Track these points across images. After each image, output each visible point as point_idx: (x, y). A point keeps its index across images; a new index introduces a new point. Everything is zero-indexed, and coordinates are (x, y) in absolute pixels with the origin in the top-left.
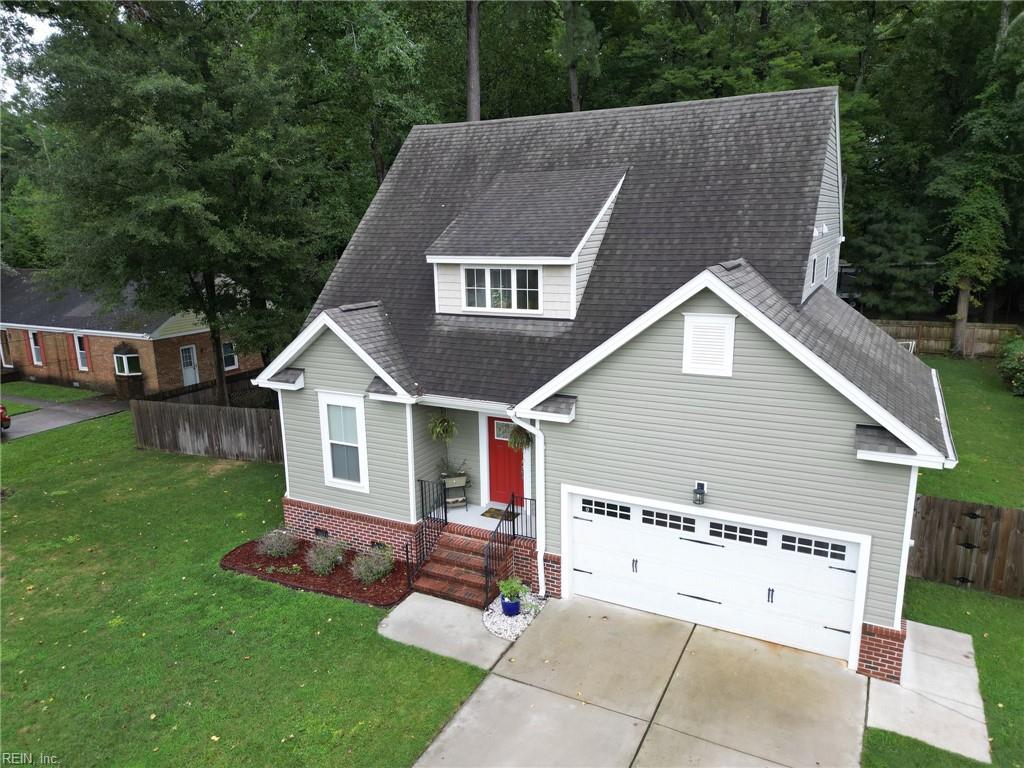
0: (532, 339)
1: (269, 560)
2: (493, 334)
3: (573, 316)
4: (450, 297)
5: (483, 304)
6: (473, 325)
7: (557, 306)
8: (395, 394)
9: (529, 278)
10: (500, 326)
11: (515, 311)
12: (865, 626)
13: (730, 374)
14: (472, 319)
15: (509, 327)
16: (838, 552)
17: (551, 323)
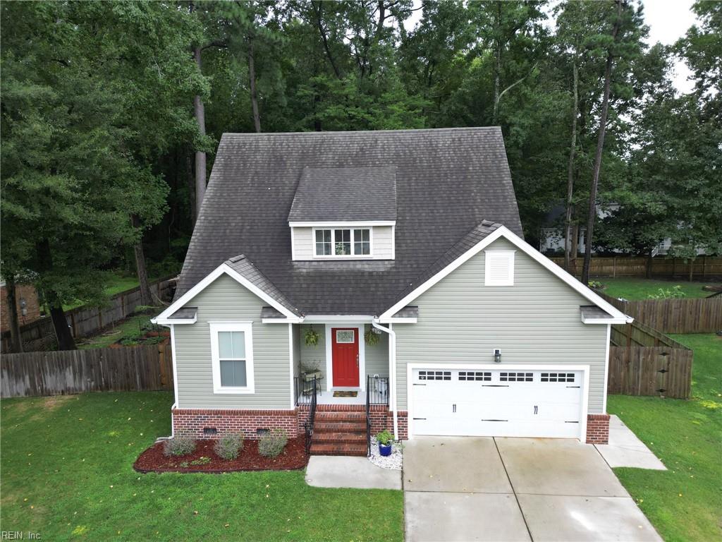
0: (371, 274)
1: (177, 459)
2: (341, 272)
3: (393, 258)
4: (304, 248)
5: (328, 253)
6: (324, 267)
7: (383, 252)
8: (286, 317)
9: (363, 235)
10: (345, 266)
11: (352, 256)
12: (589, 416)
13: (512, 284)
14: (321, 263)
15: (351, 267)
16: (571, 377)
17: (380, 262)
